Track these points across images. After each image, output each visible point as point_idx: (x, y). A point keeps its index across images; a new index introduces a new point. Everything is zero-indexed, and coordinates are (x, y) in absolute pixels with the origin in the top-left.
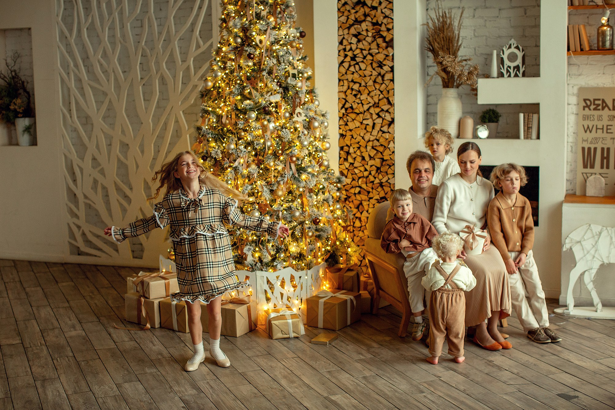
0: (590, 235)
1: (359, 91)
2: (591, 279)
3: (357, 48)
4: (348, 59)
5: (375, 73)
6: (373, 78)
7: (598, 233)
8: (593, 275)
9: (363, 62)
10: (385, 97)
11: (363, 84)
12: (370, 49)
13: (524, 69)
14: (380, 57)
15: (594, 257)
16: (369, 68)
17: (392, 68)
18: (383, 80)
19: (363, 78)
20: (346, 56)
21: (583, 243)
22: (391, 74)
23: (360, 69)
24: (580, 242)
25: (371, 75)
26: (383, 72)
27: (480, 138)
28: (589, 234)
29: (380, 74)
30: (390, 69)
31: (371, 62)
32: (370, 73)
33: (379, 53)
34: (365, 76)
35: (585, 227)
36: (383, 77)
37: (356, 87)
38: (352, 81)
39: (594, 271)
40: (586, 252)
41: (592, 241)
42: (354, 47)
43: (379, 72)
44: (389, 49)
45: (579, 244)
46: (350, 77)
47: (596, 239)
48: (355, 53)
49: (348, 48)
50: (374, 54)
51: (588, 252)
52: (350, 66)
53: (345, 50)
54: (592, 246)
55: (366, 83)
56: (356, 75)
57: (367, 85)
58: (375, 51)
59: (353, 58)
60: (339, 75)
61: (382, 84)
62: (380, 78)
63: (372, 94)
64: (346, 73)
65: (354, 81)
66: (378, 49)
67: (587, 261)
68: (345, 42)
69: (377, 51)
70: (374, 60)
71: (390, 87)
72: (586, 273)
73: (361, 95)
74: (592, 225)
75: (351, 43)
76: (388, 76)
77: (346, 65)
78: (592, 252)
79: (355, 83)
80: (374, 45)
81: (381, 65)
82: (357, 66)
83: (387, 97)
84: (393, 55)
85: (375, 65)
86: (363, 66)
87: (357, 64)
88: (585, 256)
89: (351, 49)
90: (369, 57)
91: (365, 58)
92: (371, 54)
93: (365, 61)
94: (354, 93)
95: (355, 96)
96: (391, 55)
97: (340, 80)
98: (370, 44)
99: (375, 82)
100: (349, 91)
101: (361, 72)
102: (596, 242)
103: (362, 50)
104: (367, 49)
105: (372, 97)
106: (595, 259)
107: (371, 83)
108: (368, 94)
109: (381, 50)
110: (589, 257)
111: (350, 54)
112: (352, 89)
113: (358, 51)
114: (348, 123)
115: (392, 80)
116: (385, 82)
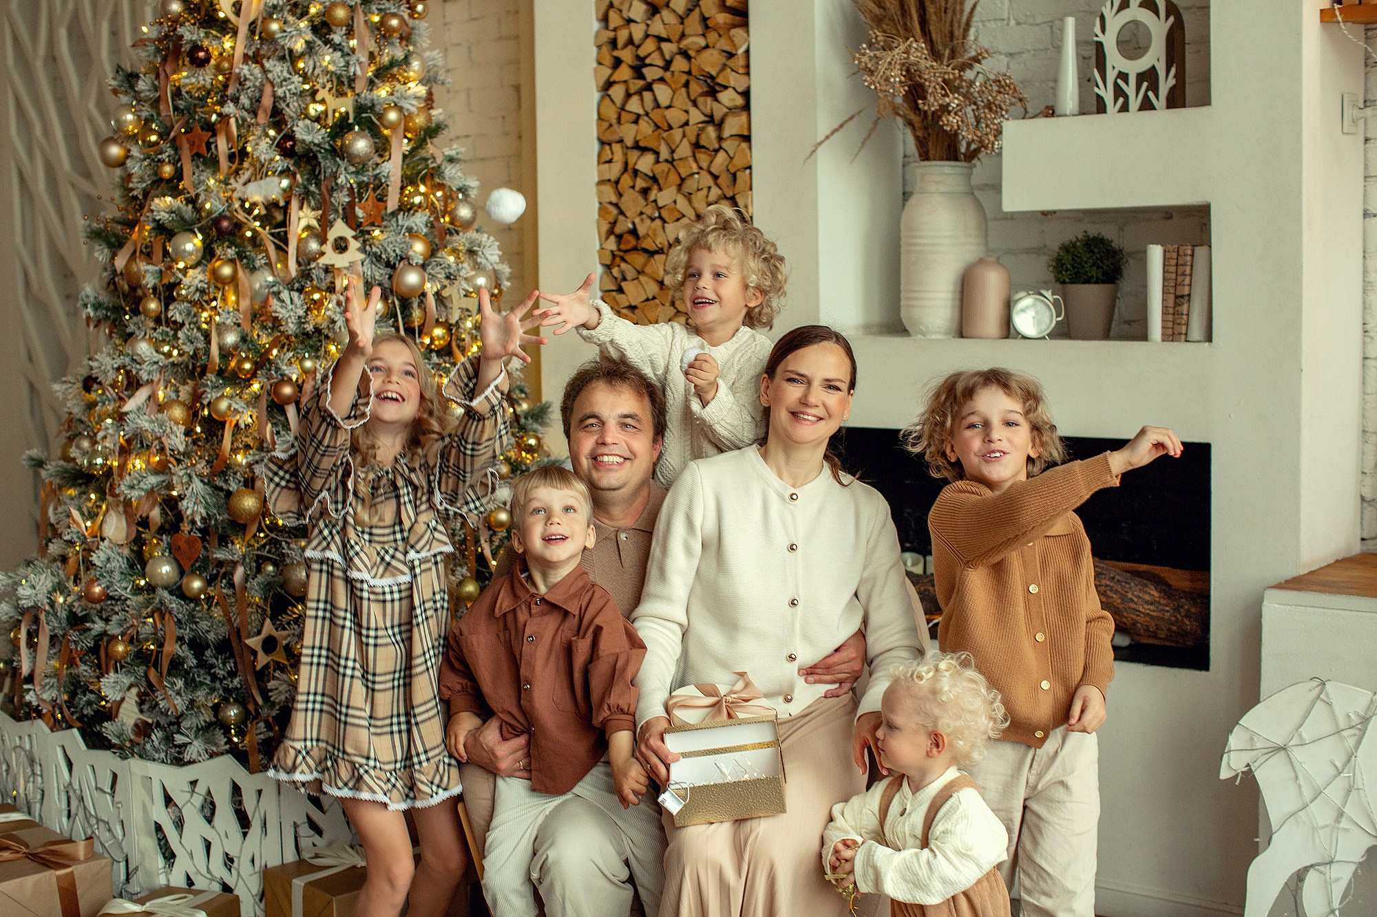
0: (1326, 727)
1: (654, 179)
2: (1330, 902)
3: (647, 36)
4: (624, 73)
5: (696, 116)
6: (691, 131)
7: (1355, 720)
8: (1338, 891)
9: (662, 80)
10: (726, 197)
11: (664, 153)
12: (683, 36)
13: (1172, 82)
14: (710, 62)
15: (1341, 814)
16: (681, 99)
17: (746, 94)
18: (720, 139)
19: (665, 135)
20: (617, 63)
21: (1297, 754)
22: (744, 117)
23: (657, 105)
24: (1283, 748)
25: (687, 123)
26: (719, 112)
27: (1024, 338)
28: (1318, 723)
29: (710, 119)
30: (740, 101)
31: (684, 78)
32: (683, 118)
33: (707, 47)
34: (670, 128)
35: (1305, 691)
36: (719, 126)
37: (645, 163)
38: (637, 146)
39: (1342, 875)
40: (1308, 795)
41: (1331, 752)
42: (638, 32)
43: (708, 111)
44: (738, 33)
45: (1282, 754)
46: (629, 132)
47: (1351, 742)
48: (642, 52)
49: (622, 36)
50: (692, 53)
51: (1317, 794)
52: (628, 95)
53: (613, 43)
54: (1332, 771)
55: (673, 152)
56: (645, 127)
57: (676, 156)
58: (694, 41)
59: (638, 70)
60: (599, 127)
61: (716, 151)
62: (711, 130)
63: (690, 185)
64: (619, 119)
65: (642, 144)
66: (704, 35)
67: (1314, 829)
68: (615, 20)
69: (702, 42)
70: (694, 72)
71: (739, 162)
72: (1311, 876)
73: (660, 189)
74: (1329, 687)
75: (630, 21)
76: (733, 126)
77: (617, 92)
78: (1334, 793)
79: (644, 150)
80: (693, 24)
81: (713, 90)
82: (647, 95)
83: (729, 194)
84: (747, 52)
85: (696, 88)
86: (662, 93)
87: (649, 87)
88: (1305, 807)
89: (630, 41)
90: (680, 64)
91: (667, 65)
92: (685, 54)
93: (668, 75)
94: (640, 183)
95: (645, 192)
96: (741, 51)
97: (602, 143)
98: (682, 20)
99: (697, 146)
100: (626, 180)
101: (656, 115)
102: (1350, 757)
103: (660, 39)
104: (675, 37)
105: (688, 197)
106: (1344, 824)
107: (684, 150)
108: (680, 186)
109: (712, 36)
110: (1320, 814)
111: (627, 55)
112: (636, 172)
113: (650, 46)
114: (623, 284)
115: (747, 138)
116: (725, 145)
